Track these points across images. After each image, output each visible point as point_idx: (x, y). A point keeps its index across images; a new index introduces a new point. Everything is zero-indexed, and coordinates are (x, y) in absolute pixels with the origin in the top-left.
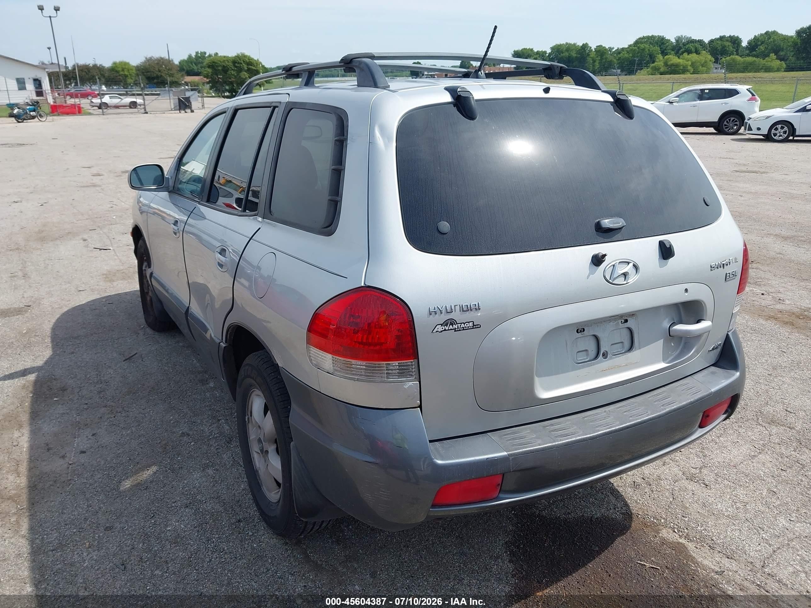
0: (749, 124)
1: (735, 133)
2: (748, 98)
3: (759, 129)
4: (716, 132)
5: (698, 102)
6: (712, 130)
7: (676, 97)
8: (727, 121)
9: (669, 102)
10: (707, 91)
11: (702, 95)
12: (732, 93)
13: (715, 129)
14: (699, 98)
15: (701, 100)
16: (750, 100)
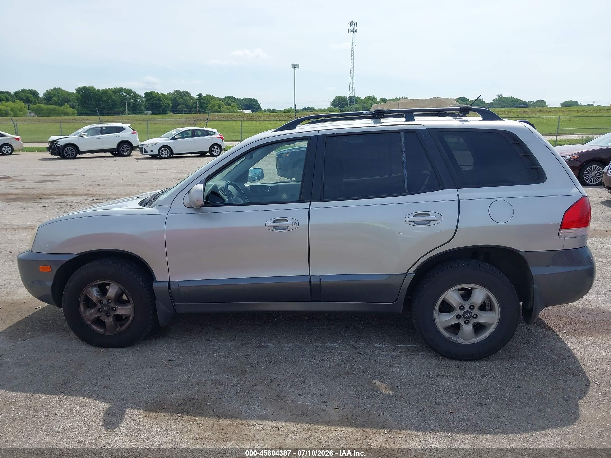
0: (145, 148)
1: (129, 155)
2: (131, 132)
3: (152, 151)
4: (112, 155)
5: (101, 135)
6: (109, 154)
7: (85, 132)
8: (122, 148)
9: (81, 136)
10: (104, 128)
11: (103, 131)
12: (120, 129)
13: (111, 153)
14: (100, 133)
15: (102, 134)
16: (133, 133)
